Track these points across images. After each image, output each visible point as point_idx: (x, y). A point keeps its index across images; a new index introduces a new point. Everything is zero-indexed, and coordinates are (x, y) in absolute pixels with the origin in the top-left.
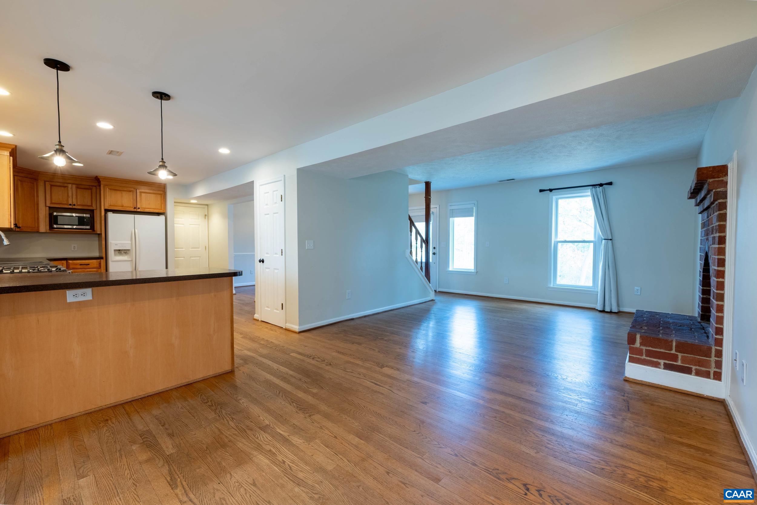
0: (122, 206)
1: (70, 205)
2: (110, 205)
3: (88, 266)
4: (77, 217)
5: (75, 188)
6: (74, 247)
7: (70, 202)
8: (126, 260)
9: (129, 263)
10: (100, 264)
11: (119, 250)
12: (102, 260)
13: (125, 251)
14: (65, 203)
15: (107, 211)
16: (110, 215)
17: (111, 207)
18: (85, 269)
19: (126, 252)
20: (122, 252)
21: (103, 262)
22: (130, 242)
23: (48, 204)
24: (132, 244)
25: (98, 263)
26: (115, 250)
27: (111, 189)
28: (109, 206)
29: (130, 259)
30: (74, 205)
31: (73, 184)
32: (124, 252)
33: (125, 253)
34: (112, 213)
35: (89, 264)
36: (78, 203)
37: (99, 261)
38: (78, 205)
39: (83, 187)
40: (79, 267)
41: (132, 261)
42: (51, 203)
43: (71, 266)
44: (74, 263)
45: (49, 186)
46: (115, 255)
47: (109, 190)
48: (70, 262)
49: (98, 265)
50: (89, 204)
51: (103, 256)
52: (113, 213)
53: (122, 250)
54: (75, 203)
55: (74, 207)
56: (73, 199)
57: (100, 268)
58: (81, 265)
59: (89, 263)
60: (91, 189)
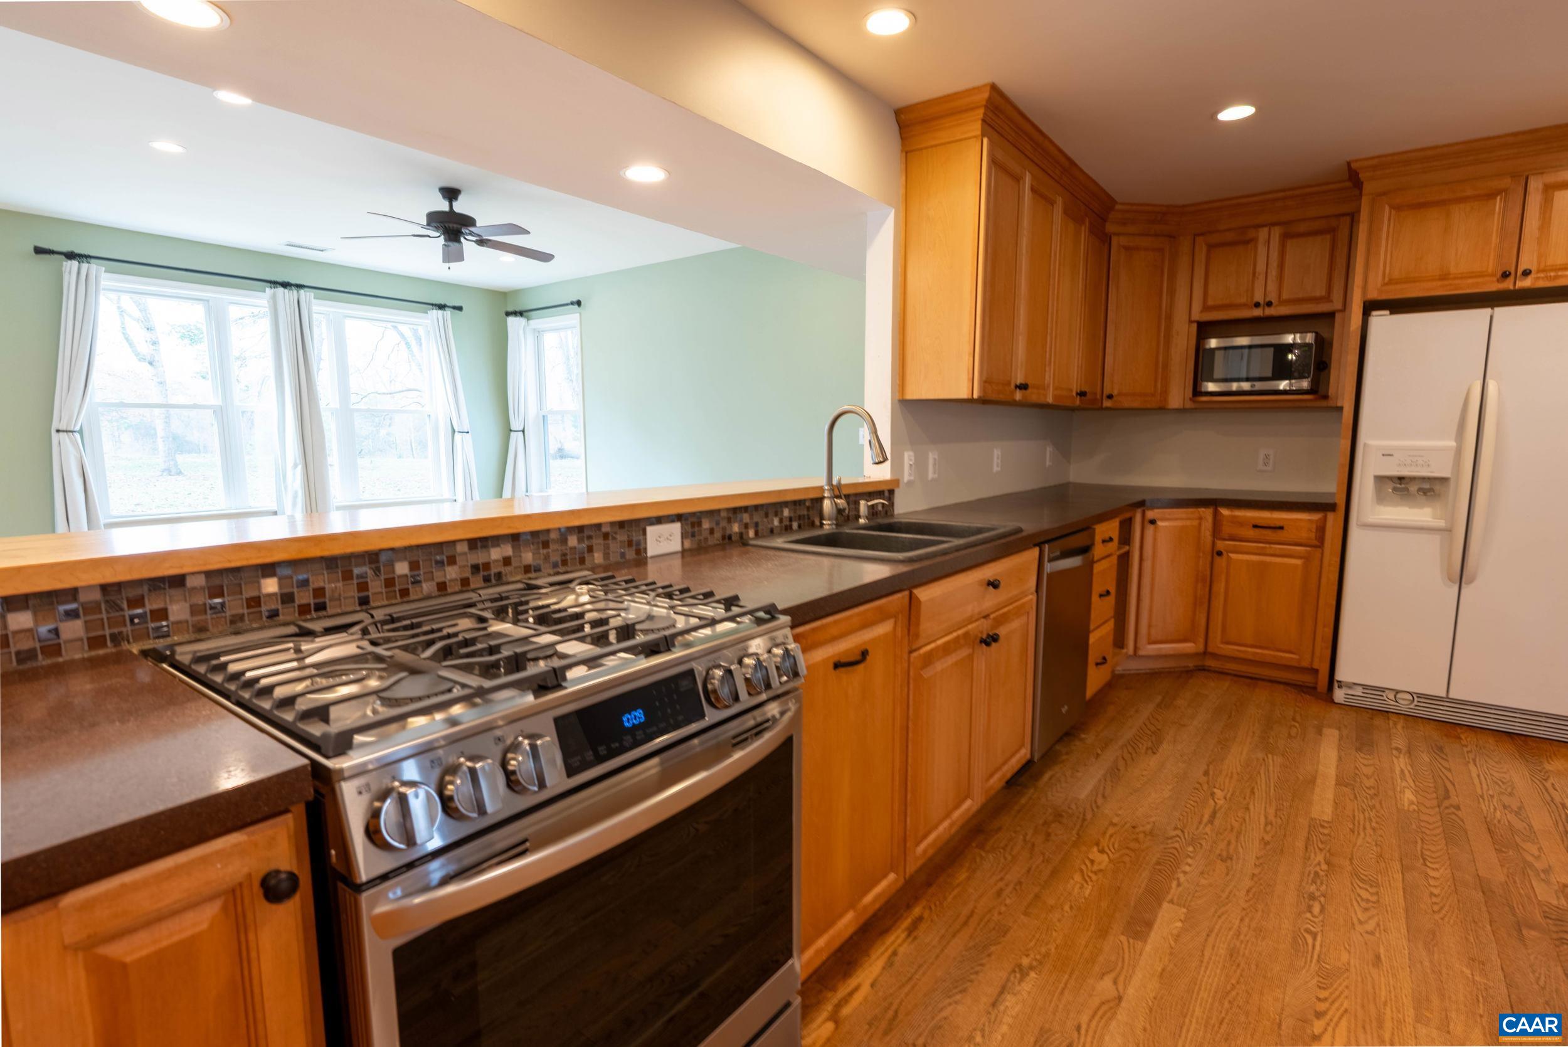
0: (1444, 277)
1: (1257, 305)
2: (1391, 282)
3: (1279, 532)
4: (1272, 350)
5: (1277, 235)
6: (1267, 456)
7: (1259, 297)
8: (1425, 524)
9: (1436, 538)
10: (1321, 530)
11: (1401, 479)
12: (1331, 516)
13: (1427, 486)
14: (1243, 300)
15: (1370, 307)
16: (1380, 321)
17: (1392, 287)
18: (1268, 546)
19: (1431, 490)
20: (1413, 488)
21: (1333, 521)
22: (1453, 444)
23: (1196, 316)
24: (1459, 451)
25: (1314, 526)
26: (1380, 480)
27: (1398, 208)
28: (1387, 284)
29: (1441, 523)
30: (1269, 304)
31: (1274, 224)
32: (1420, 490)
33: (1425, 492)
34: (1387, 312)
35: (1282, 528)
36: (1285, 296)
37: (1316, 517)
38: (1282, 302)
39: (1303, 227)
40: (1251, 533)
41: (1449, 530)
42: (1206, 308)
43: (1227, 529)
44: (1235, 517)
45: (1204, 248)
46: (1380, 498)
47: (1393, 212)
48: (1225, 512)
49: (1313, 535)
50: (1320, 292)
51: (1337, 501)
52: (1391, 313)
53: (1413, 479)
54: (1273, 297)
55: (1269, 312)
56: (1269, 282)
57: (1319, 547)
58: (1255, 526)
59: (1281, 524)
60: (1332, 231)
